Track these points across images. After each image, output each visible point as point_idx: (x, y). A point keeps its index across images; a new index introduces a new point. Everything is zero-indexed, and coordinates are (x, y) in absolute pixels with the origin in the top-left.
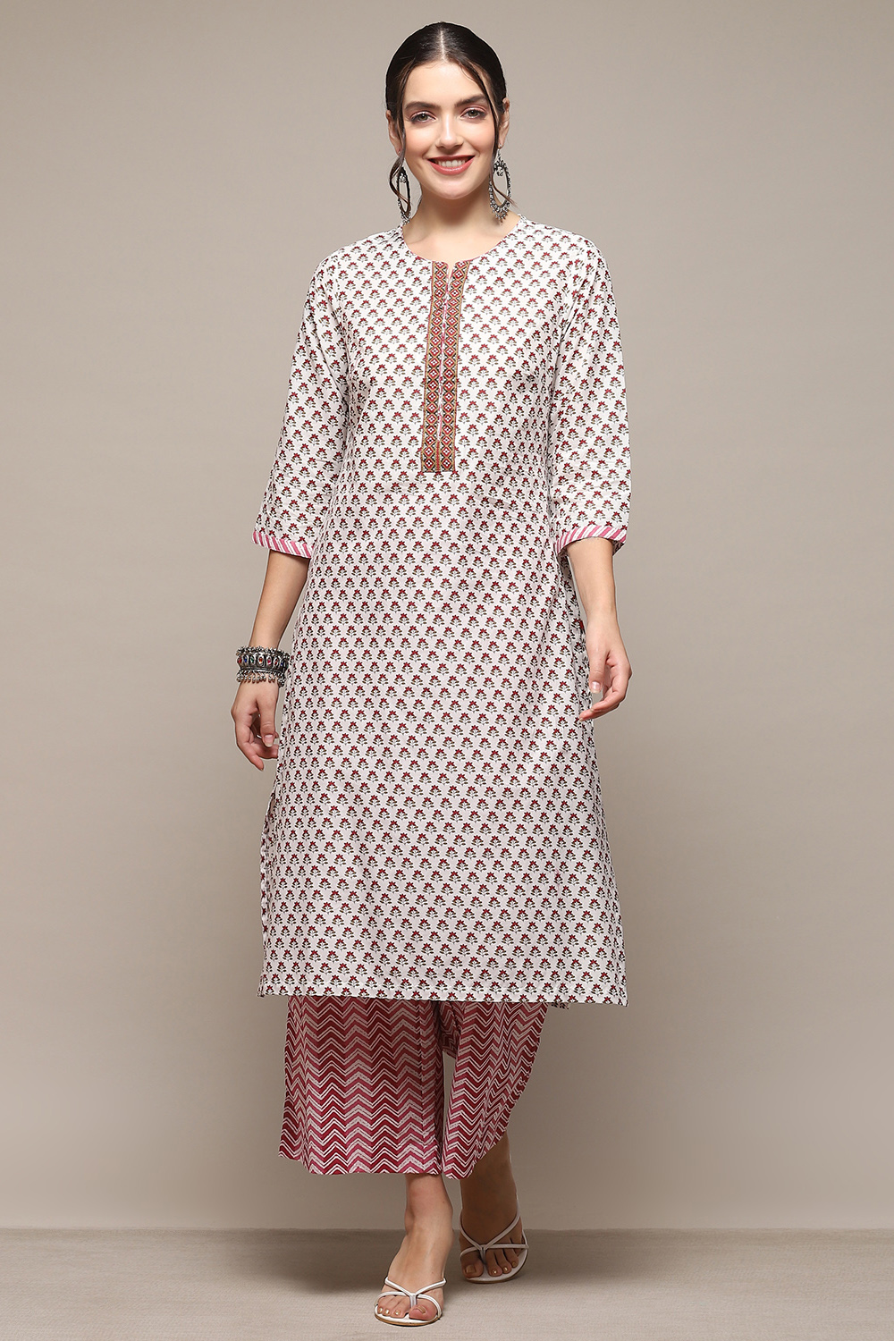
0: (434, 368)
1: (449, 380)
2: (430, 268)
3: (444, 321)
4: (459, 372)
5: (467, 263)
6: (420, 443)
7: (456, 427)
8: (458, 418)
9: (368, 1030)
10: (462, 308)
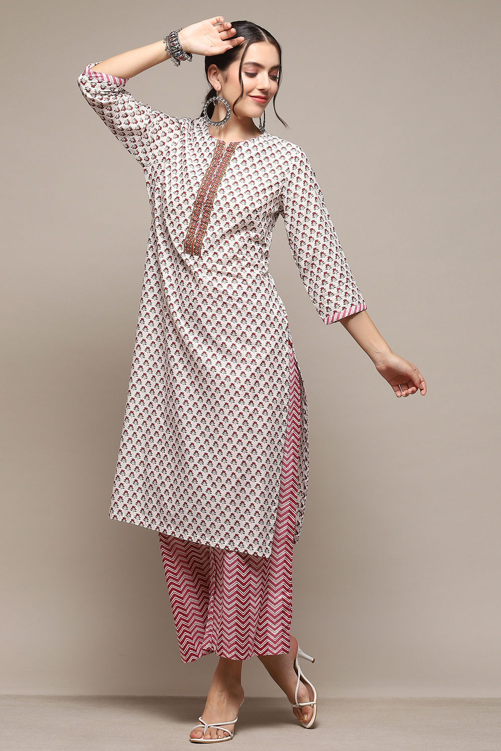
0: (202, 197)
1: (208, 205)
2: (216, 143)
3: (215, 173)
4: (214, 202)
5: (236, 143)
6: (185, 237)
7: (206, 232)
8: (208, 228)
10: (227, 170)
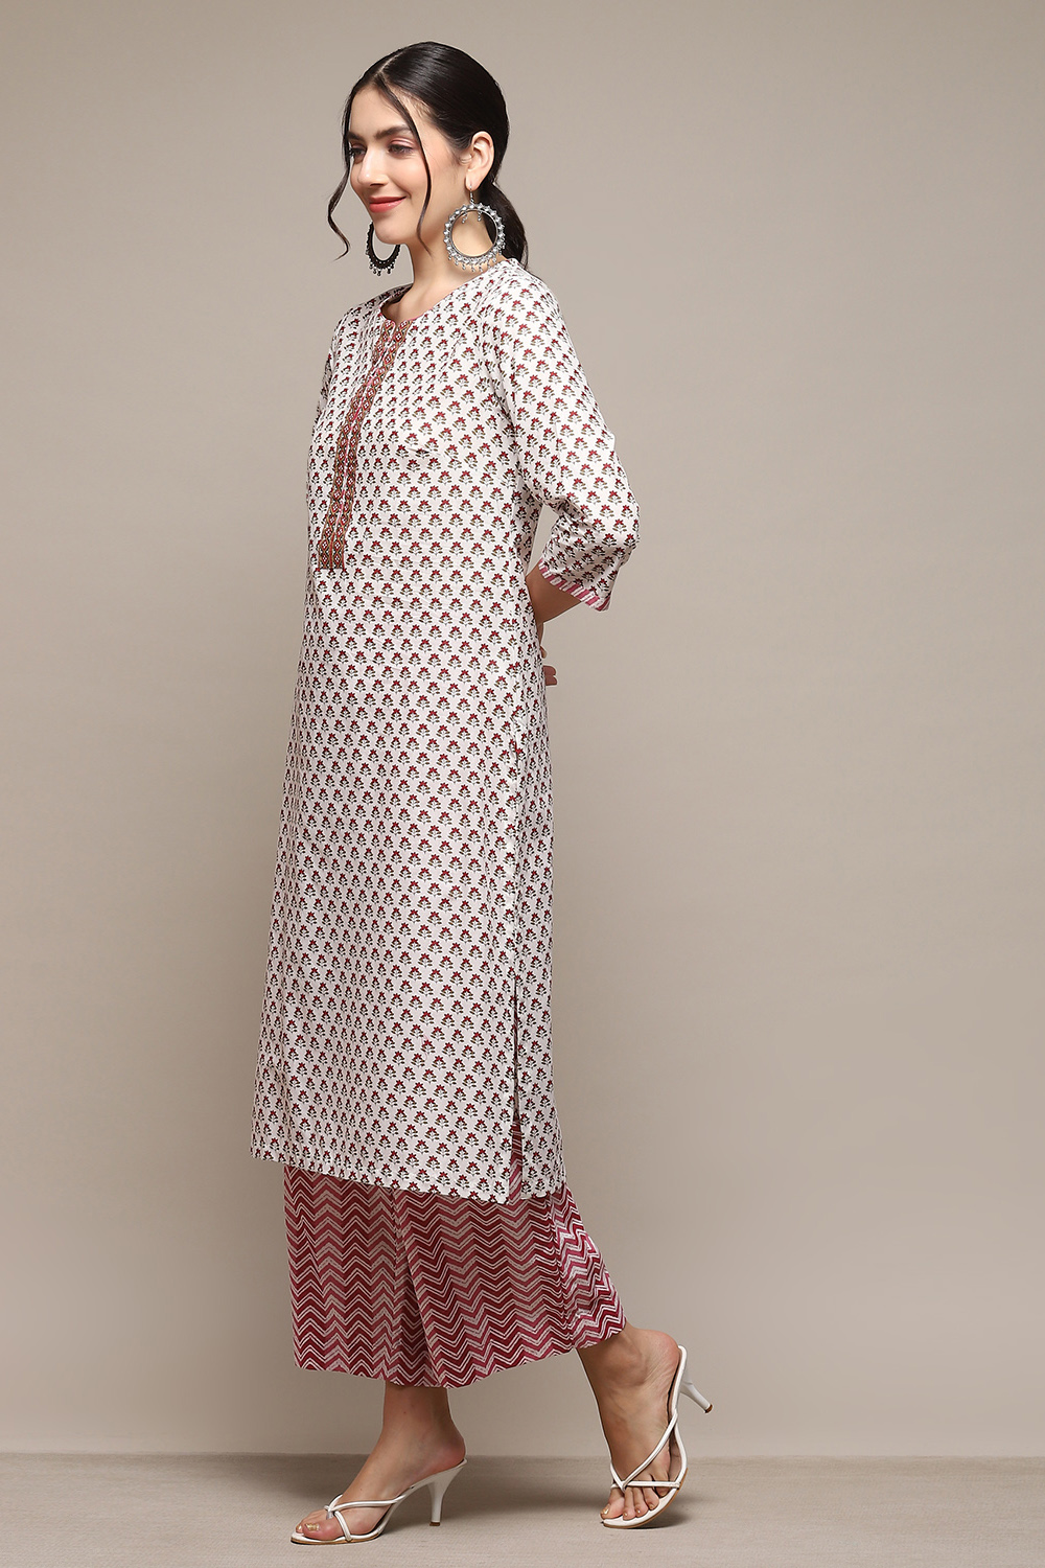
0: (343, 448)
1: (352, 462)
2: (381, 329)
4: (358, 452)
5: (410, 323)
6: (321, 535)
7: (351, 516)
8: (353, 507)
9: (342, 1211)
